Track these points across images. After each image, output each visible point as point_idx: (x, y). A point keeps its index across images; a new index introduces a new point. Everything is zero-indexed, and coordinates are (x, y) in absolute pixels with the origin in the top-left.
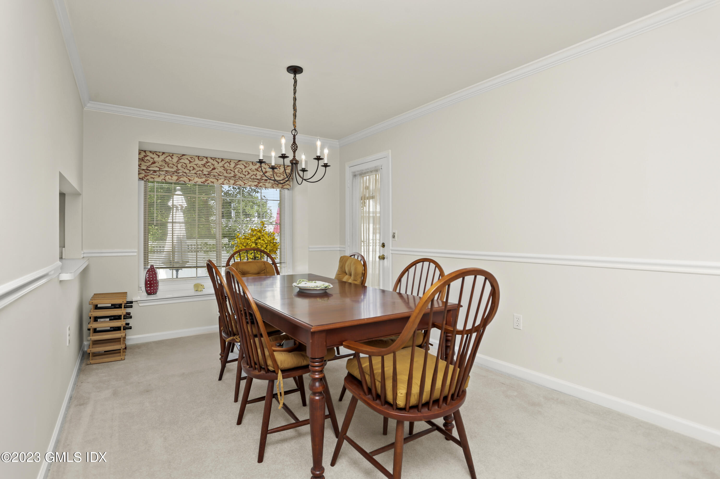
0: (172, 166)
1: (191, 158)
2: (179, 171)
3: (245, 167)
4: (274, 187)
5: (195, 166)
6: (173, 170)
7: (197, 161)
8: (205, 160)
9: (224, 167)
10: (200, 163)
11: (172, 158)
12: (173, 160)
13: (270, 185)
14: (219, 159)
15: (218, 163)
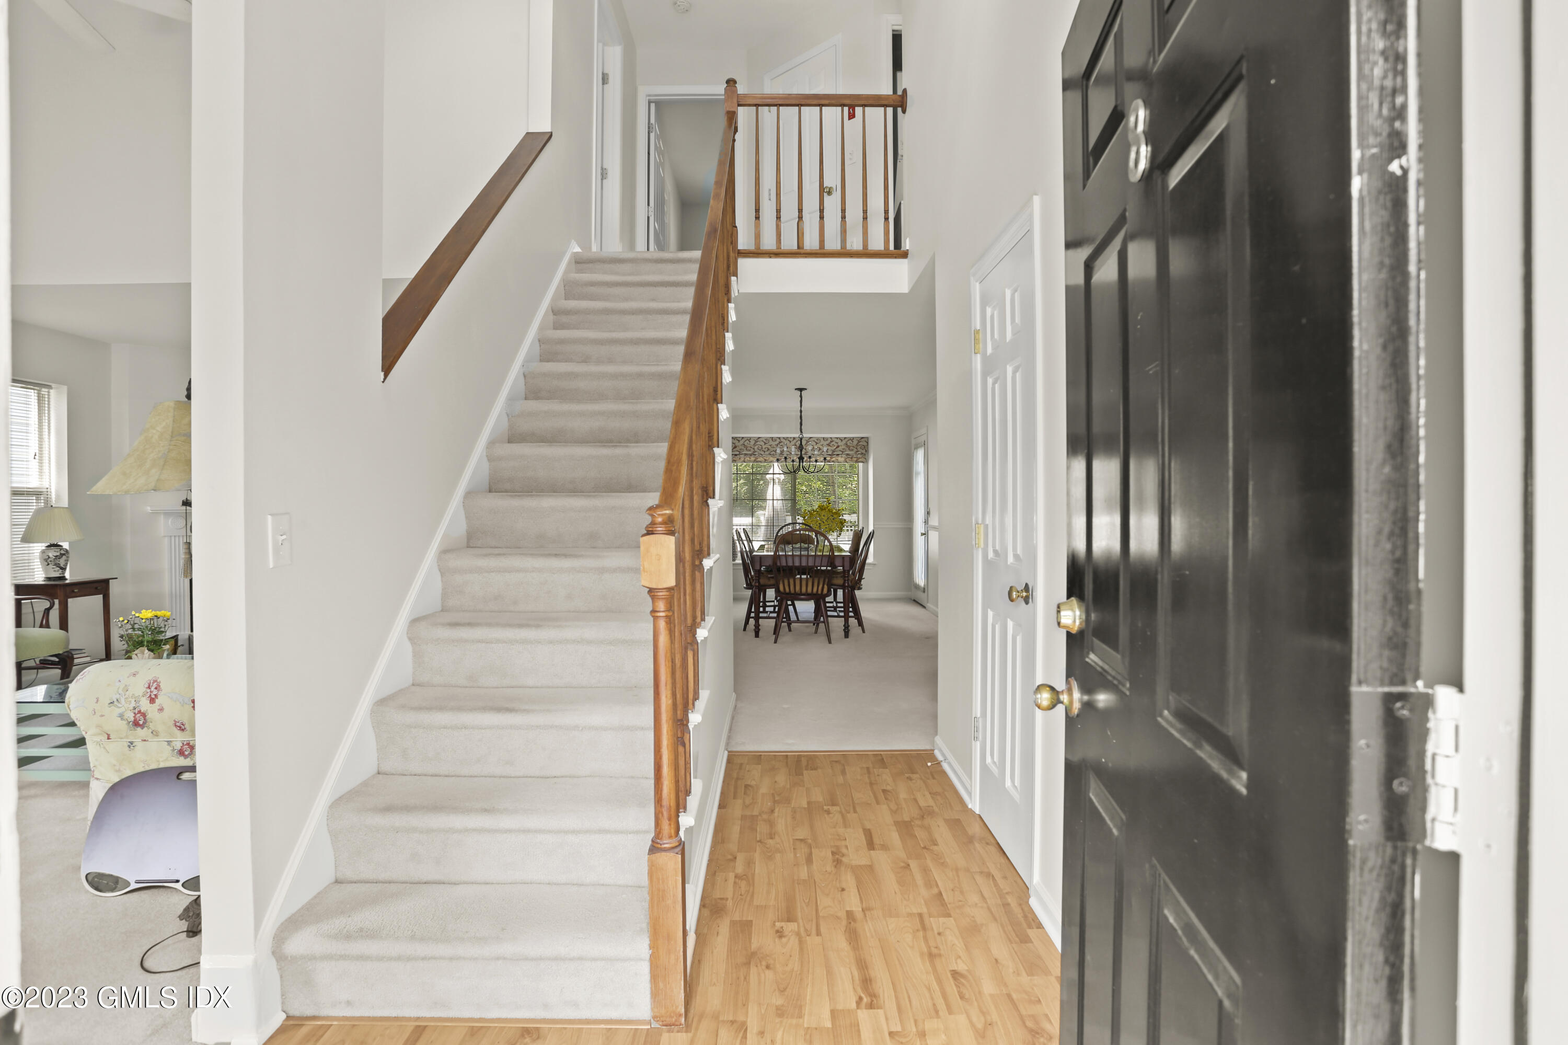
0: (749, 448)
1: (766, 440)
2: (756, 453)
3: (817, 443)
4: (848, 461)
5: (769, 447)
6: (750, 453)
7: (771, 443)
8: (778, 440)
9: (796, 445)
10: (774, 443)
11: (750, 442)
12: (751, 443)
13: (843, 459)
14: (791, 438)
15: (790, 442)
